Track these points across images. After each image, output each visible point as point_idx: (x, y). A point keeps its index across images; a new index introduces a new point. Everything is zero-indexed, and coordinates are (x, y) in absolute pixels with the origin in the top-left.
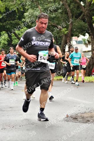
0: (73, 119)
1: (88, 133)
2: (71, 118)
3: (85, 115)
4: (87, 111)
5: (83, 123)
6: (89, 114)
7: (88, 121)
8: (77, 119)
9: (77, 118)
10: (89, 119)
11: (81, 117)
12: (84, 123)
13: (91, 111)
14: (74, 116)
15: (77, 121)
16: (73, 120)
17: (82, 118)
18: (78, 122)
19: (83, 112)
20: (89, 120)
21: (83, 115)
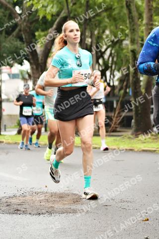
1: (15, 230)
3: (13, 201)
4: (18, 194)
5: (9, 215)
6: (20, 198)
7: (18, 210)
10: (19, 207)
11: (5, 204)
12: (10, 213)
13: (25, 194)
17: (7, 205)
19: (12, 195)
21: (9, 200)
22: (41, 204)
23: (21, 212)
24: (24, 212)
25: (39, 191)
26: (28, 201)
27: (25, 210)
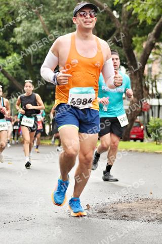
0: (98, 213)
2: (94, 211)
3: (119, 207)
4: (123, 200)
5: (116, 221)
6: (126, 204)
7: (125, 216)
8: (105, 212)
9: (105, 210)
10: (127, 213)
11: (112, 210)
12: (117, 219)
13: (130, 200)
14: (100, 209)
15: (105, 217)
16: (98, 215)
17: (114, 211)
18: (107, 218)
19: (116, 201)
20: (127, 215)
21: (115, 206)
22: (149, 210)
23: (129, 219)
24: (133, 219)
25: (144, 197)
26: (135, 207)
27: (133, 216)
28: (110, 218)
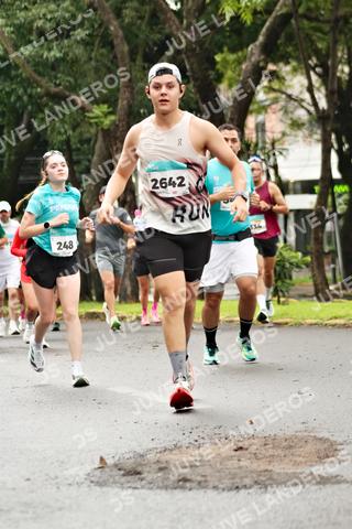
0: (124, 475)
2: (116, 472)
3: (174, 458)
4: (185, 442)
5: (163, 492)
6: (191, 451)
7: (185, 480)
8: (139, 473)
9: (139, 469)
10: (188, 473)
11: (156, 467)
12: (166, 488)
13: (202, 441)
14: (129, 465)
15: (138, 484)
16: (123, 479)
17: (161, 469)
18: (143, 487)
19: (169, 445)
20: (189, 477)
21: (165, 457)
22: (242, 463)
23: (194, 485)
24: (202, 485)
27: (203, 479)
28: (151, 485)
